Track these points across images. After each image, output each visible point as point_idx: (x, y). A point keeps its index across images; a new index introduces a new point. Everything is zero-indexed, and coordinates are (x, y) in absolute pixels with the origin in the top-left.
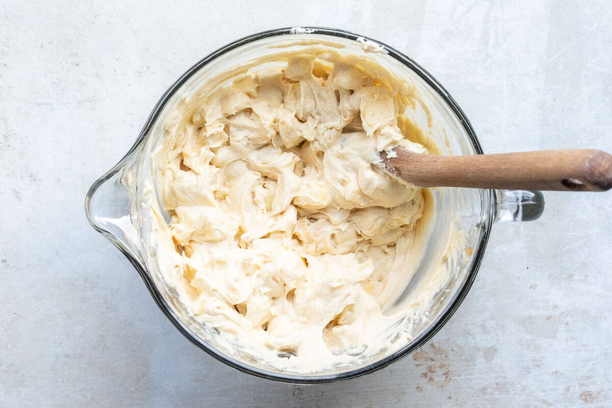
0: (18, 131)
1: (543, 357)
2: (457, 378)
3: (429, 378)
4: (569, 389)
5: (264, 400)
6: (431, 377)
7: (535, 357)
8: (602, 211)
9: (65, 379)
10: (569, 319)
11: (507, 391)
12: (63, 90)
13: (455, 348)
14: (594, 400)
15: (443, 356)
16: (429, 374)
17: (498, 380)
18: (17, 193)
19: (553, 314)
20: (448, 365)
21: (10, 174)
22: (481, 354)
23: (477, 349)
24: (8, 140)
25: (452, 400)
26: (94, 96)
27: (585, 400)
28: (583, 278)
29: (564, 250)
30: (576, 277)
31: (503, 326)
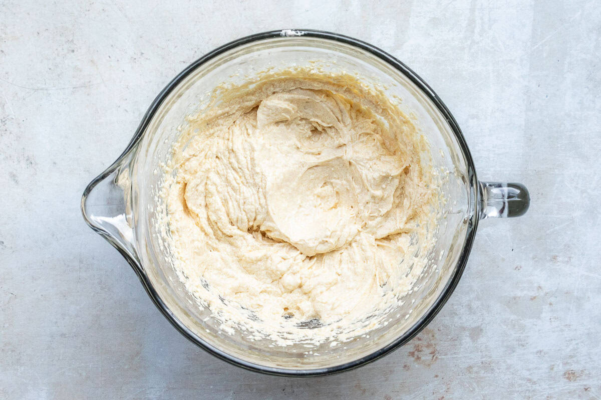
0: (15, 116)
1: (528, 336)
2: (443, 357)
3: (416, 357)
4: (553, 368)
5: (255, 379)
6: (418, 356)
7: (520, 337)
8: (584, 195)
9: (61, 358)
10: (553, 300)
11: (492, 369)
12: (59, 76)
13: (441, 328)
14: (577, 379)
15: (430, 335)
16: (416, 353)
17: (484, 359)
18: (14, 176)
19: (537, 295)
20: (435, 344)
21: (7, 157)
22: (467, 333)
23: (463, 329)
24: (6, 124)
25: (438, 378)
26: (90, 82)
27: (569, 378)
28: (566, 259)
29: (548, 232)
30: (560, 259)
31: (489, 306)
